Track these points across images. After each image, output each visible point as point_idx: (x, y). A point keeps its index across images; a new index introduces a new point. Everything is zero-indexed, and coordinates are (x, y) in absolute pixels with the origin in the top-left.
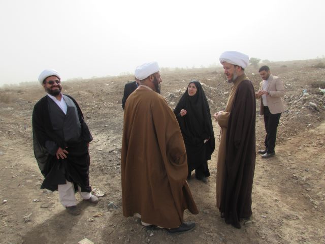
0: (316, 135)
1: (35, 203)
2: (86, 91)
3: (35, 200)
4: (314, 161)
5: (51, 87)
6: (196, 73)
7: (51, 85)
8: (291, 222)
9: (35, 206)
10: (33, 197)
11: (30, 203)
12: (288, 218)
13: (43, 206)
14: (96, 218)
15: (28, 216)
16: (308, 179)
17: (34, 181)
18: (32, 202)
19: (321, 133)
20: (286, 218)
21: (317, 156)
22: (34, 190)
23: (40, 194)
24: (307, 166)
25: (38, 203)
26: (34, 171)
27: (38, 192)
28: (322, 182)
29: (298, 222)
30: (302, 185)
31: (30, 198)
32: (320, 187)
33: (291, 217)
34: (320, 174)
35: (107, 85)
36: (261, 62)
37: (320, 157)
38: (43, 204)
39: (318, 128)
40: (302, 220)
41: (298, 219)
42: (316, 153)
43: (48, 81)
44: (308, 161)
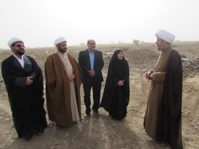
0: (185, 86)
1: (7, 135)
2: (34, 55)
3: (6, 133)
4: (188, 102)
5: (19, 50)
6: (103, 47)
7: (19, 48)
8: (190, 143)
9: (7, 137)
10: (5, 131)
11: (2, 135)
12: (187, 140)
13: (14, 137)
14: (57, 146)
15: (3, 146)
16: (189, 113)
17: (4, 118)
18: (4, 134)
19: (187, 85)
20: (186, 140)
21: (189, 99)
22: (4, 125)
23: (11, 128)
24: (186, 105)
25: (9, 135)
26: (3, 110)
27: (8, 126)
28: (197, 115)
29: (194, 142)
30: (186, 117)
31: (2, 131)
32: (198, 118)
33: (189, 139)
34: (195, 110)
35: (47, 52)
36: (140, 42)
37: (191, 99)
38: (13, 136)
39: (185, 81)
40: (196, 140)
41: (193, 140)
42: (188, 97)
43: (16, 44)
44: (185, 101)
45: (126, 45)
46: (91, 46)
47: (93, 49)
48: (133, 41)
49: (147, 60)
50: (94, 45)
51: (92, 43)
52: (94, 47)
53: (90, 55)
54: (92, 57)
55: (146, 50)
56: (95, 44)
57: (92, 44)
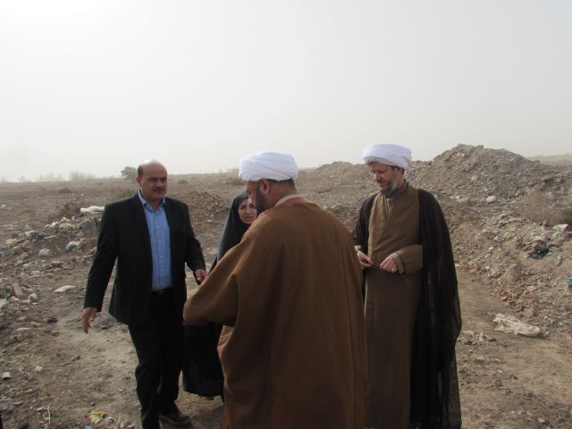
45: (100, 184)
46: (151, 185)
47: (156, 195)
48: (122, 172)
49: (210, 223)
50: (160, 184)
51: (156, 176)
52: (162, 190)
53: (150, 217)
54: (158, 224)
55: (198, 195)
56: (164, 179)
57: (155, 179)
